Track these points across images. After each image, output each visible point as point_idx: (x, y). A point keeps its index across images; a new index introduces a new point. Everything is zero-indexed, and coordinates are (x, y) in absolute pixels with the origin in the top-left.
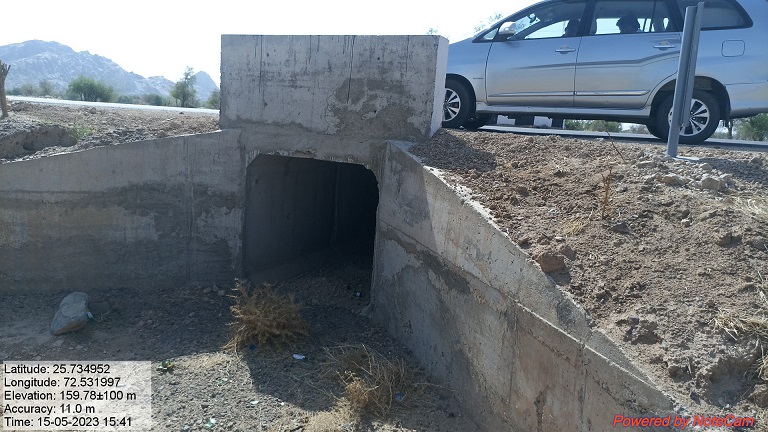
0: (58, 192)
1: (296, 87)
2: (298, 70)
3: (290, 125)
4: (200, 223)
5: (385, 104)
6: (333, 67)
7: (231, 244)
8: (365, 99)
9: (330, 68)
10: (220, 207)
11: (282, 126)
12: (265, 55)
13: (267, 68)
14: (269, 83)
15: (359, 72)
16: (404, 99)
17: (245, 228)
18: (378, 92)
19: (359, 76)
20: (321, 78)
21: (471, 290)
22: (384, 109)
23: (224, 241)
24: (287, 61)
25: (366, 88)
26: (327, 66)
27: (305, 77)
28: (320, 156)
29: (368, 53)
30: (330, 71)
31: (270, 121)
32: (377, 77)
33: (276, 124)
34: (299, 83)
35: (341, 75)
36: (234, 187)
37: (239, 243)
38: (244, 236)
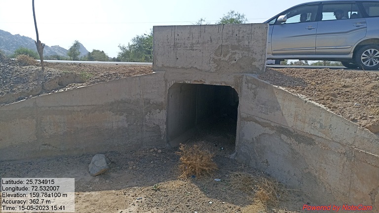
0: (81, 106)
1: (193, 50)
2: (194, 42)
3: (191, 68)
4: (147, 117)
5: (241, 57)
6: (213, 39)
7: (161, 127)
8: (230, 54)
9: (211, 40)
10: (156, 109)
11: (186, 69)
12: (176, 35)
13: (177, 41)
14: (179, 49)
15: (226, 42)
16: (250, 54)
17: (167, 119)
18: (237, 51)
19: (226, 44)
20: (206, 45)
21: (317, 143)
22: (240, 59)
23: (158, 126)
24: (188, 37)
25: (230, 49)
26: (210, 40)
27: (198, 45)
28: (207, 83)
29: (231, 32)
30: (211, 42)
31: (180, 67)
32: (236, 44)
33: (182, 68)
34: (195, 48)
35: (217, 43)
36: (162, 100)
37: (165, 127)
38: (167, 123)
